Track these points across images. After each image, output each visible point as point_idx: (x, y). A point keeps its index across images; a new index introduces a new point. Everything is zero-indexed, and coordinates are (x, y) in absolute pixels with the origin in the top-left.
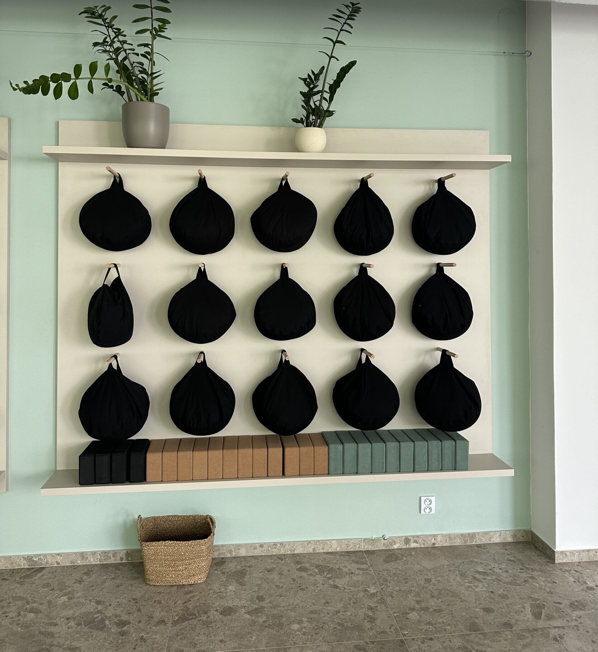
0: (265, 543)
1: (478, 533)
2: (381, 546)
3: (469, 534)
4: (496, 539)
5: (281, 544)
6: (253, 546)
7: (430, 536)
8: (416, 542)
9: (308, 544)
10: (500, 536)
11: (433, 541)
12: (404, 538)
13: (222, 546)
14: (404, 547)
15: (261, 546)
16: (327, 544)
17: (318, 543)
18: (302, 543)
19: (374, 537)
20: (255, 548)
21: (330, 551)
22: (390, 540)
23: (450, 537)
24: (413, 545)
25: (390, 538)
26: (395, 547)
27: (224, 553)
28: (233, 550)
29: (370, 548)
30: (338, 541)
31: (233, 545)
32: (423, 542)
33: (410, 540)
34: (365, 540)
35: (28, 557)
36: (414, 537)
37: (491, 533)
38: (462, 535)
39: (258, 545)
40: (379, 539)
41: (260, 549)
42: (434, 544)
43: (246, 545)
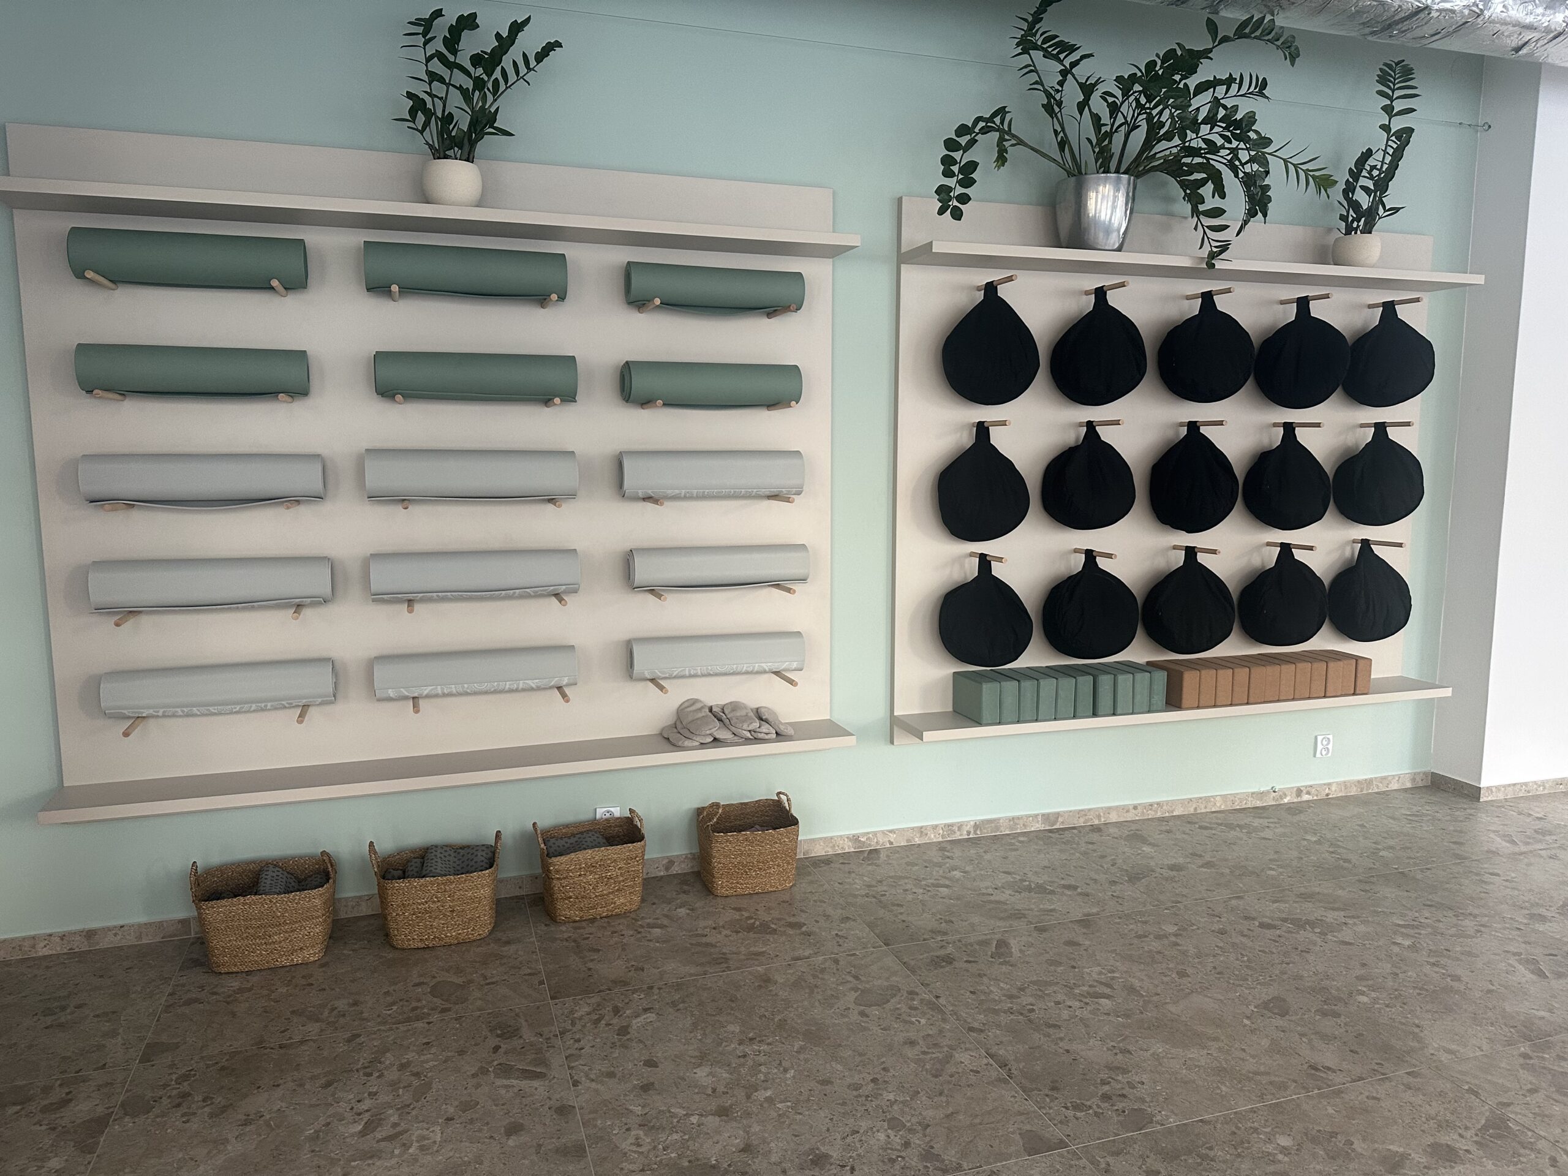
0: (1139, 804)
1: (1375, 778)
2: (1270, 802)
3: (1366, 780)
4: (1395, 786)
5: (1158, 804)
6: (1125, 809)
7: (1325, 784)
8: (1308, 793)
9: (1189, 802)
10: (1398, 780)
11: (1327, 791)
12: (1295, 789)
13: (1089, 810)
14: (1295, 800)
15: (1135, 808)
16: (1210, 801)
17: (1200, 801)
18: (1182, 802)
19: (1262, 790)
20: (1128, 811)
21: (1213, 810)
22: (1281, 793)
23: (1346, 785)
24: (1306, 797)
25: (1280, 790)
26: (1286, 801)
27: (1092, 819)
28: (1102, 814)
29: (1259, 804)
30: (1224, 797)
31: (1102, 808)
32: (1316, 792)
33: (1302, 791)
34: (1253, 793)
35: (854, 836)
36: (1306, 787)
37: (1390, 778)
38: (1359, 782)
39: (1131, 807)
40: (1268, 792)
41: (1134, 811)
42: (1327, 795)
43: (1117, 807)
